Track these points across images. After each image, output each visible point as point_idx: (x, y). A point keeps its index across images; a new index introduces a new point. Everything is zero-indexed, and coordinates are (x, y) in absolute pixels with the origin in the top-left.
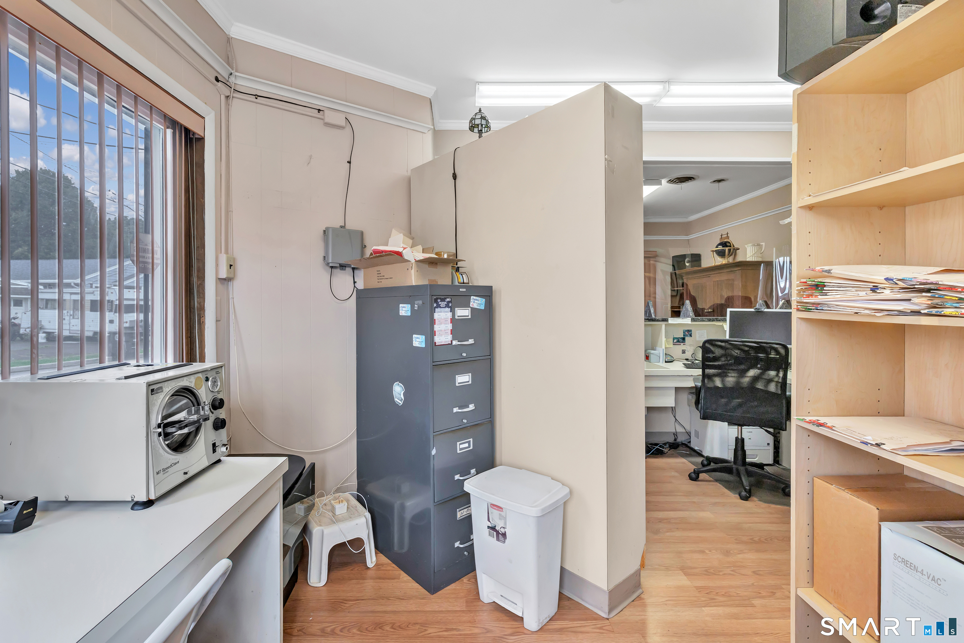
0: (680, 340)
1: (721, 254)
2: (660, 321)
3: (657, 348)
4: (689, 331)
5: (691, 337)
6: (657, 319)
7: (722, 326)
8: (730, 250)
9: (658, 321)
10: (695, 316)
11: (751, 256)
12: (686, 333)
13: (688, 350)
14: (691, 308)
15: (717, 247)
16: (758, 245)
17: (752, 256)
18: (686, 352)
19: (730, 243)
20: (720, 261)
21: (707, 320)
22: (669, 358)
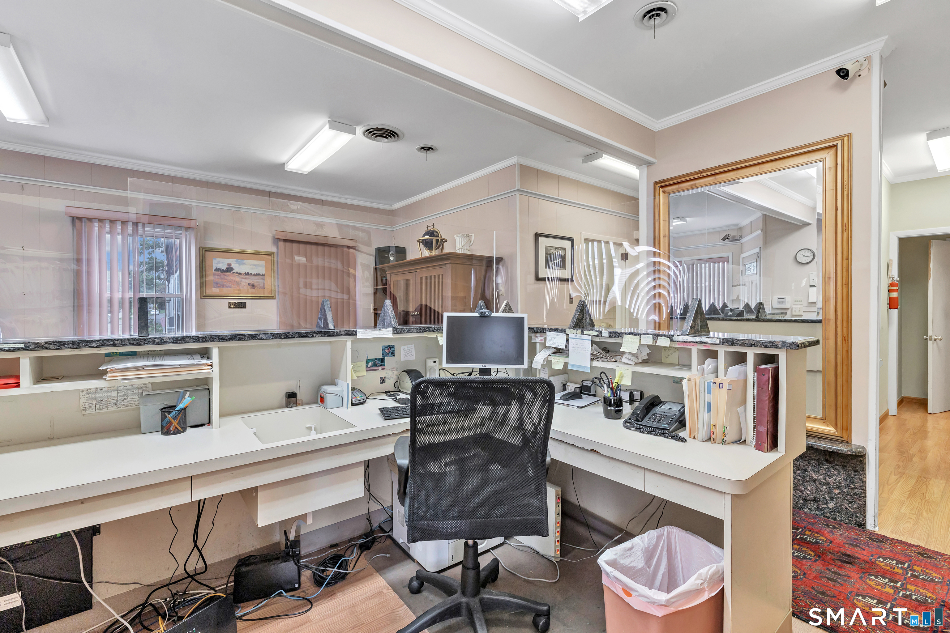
0: (377, 362)
1: (428, 244)
2: (342, 335)
3: (340, 382)
4: (391, 347)
5: (394, 356)
6: (337, 333)
7: (436, 339)
8: (437, 240)
9: (338, 334)
10: (399, 324)
11: (460, 248)
12: (387, 350)
13: (389, 377)
14: (393, 312)
15: (424, 236)
16: (468, 236)
17: (462, 249)
18: (386, 379)
19: (438, 233)
20: (426, 253)
21: (415, 331)
22: (359, 397)
